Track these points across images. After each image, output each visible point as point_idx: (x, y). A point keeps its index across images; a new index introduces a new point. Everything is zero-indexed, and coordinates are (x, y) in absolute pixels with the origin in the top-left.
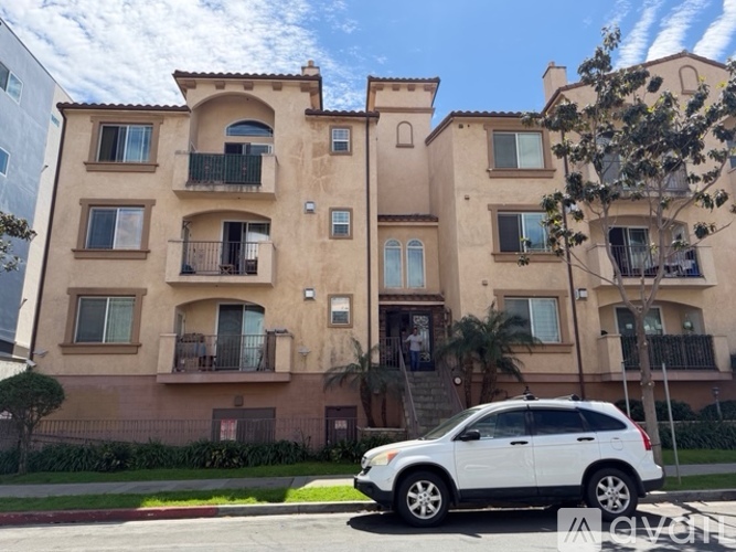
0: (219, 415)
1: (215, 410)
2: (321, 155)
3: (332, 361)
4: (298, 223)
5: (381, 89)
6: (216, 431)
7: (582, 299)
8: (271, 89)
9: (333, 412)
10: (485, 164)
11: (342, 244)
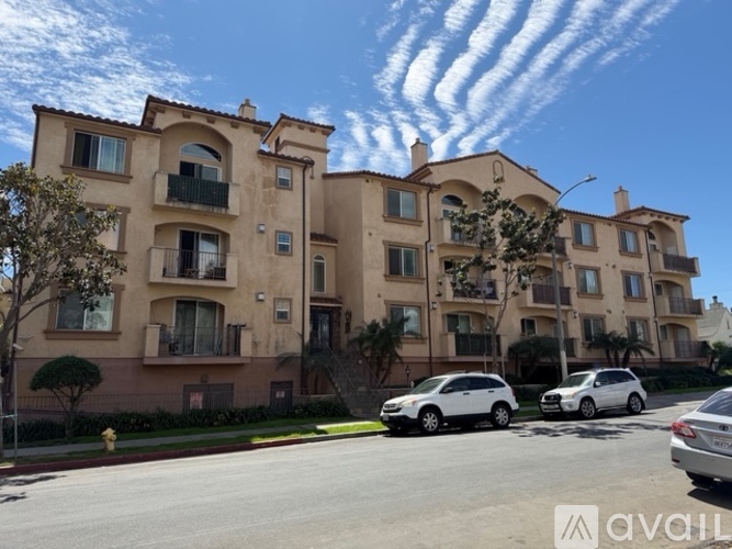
0: (189, 390)
1: (185, 386)
2: (269, 187)
3: (276, 348)
4: (251, 239)
5: (290, 126)
6: (187, 401)
7: (434, 309)
8: (229, 126)
9: (276, 385)
10: (381, 211)
11: (284, 260)
